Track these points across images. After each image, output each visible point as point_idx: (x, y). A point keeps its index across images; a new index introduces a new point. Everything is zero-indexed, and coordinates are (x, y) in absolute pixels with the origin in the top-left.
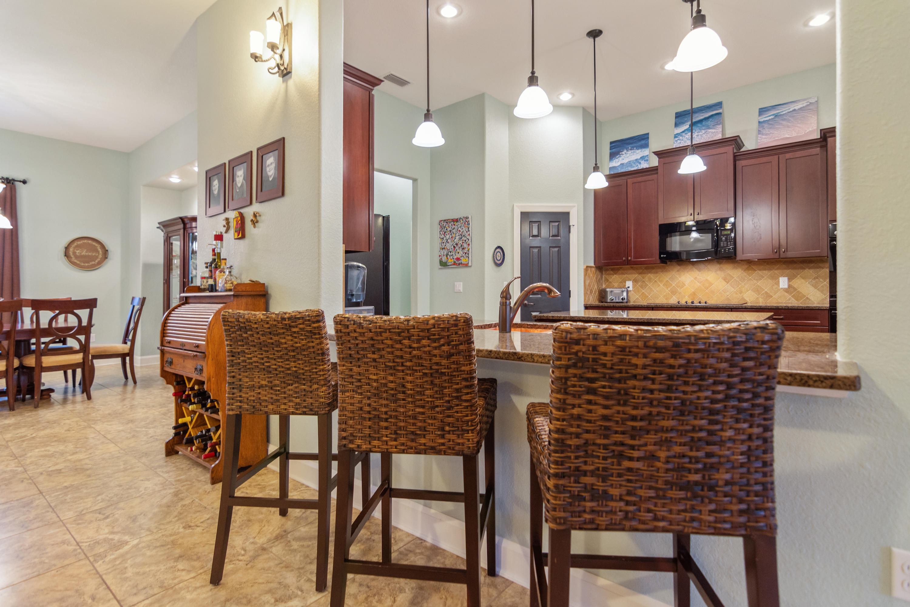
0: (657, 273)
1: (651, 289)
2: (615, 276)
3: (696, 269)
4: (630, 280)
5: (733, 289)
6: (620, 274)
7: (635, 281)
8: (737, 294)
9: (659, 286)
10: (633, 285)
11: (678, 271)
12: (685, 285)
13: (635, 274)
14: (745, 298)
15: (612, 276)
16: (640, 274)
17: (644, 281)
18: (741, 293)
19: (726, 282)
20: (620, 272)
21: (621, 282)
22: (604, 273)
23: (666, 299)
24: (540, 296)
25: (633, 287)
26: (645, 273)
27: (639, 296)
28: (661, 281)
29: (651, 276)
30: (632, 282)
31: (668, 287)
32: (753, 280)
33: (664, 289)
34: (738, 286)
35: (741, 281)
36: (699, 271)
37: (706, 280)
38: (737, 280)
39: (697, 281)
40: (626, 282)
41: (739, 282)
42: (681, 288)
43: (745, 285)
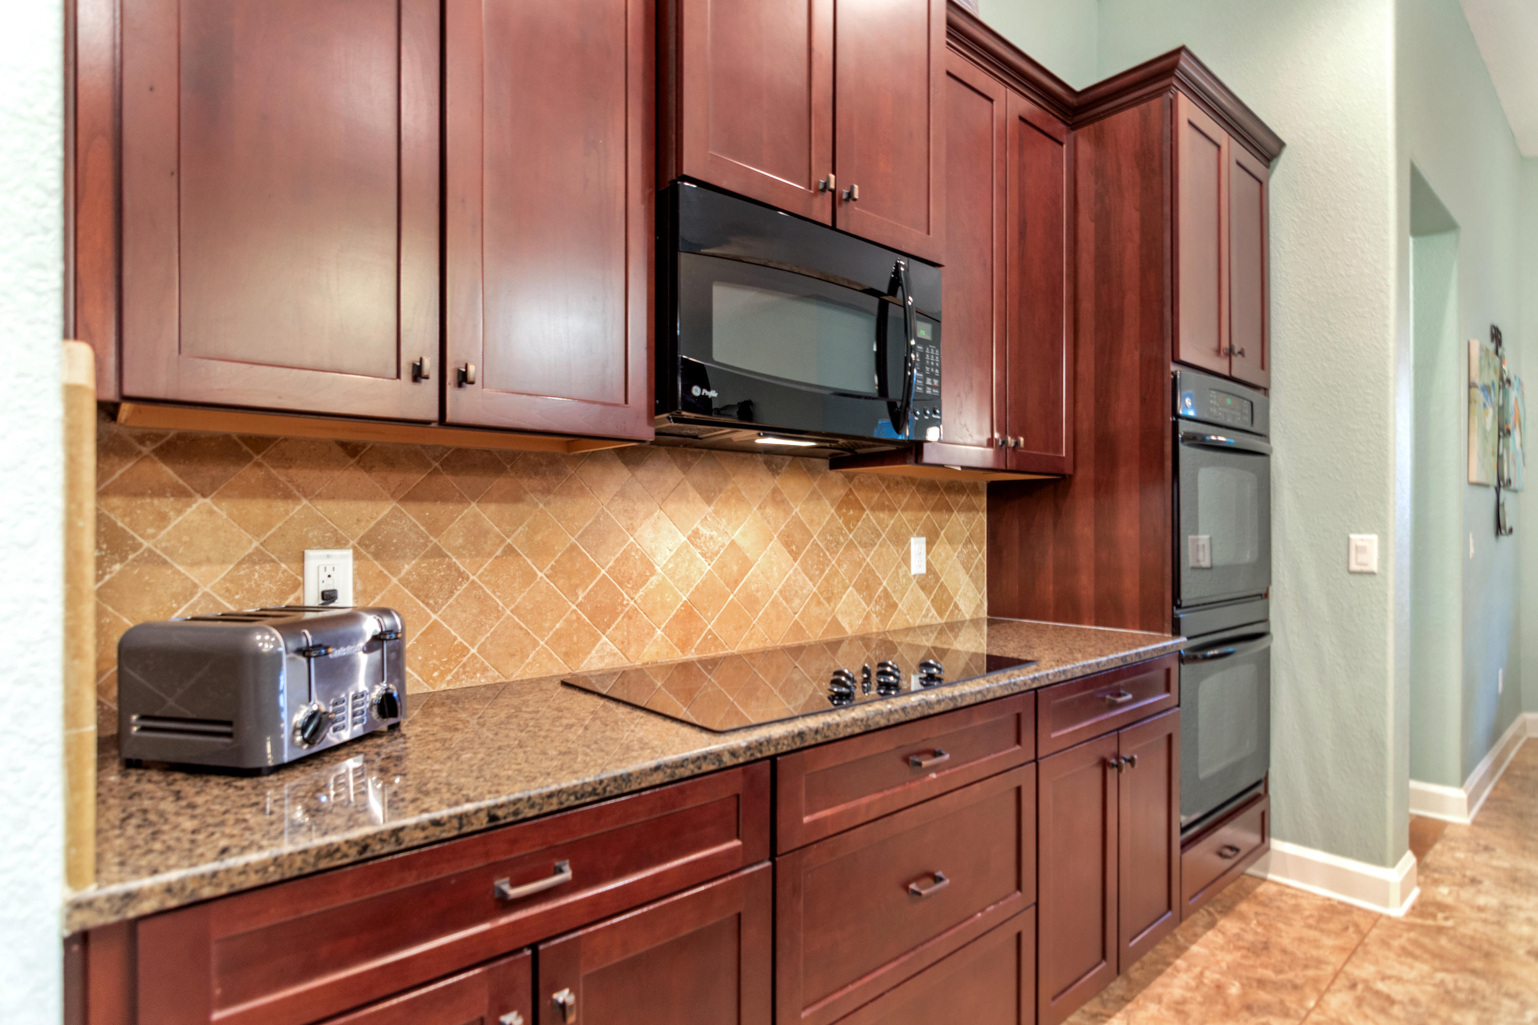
0: (517, 498)
1: (483, 600)
2: (201, 503)
3: (698, 488)
4: (339, 543)
6: (249, 493)
7: (375, 550)
8: (819, 603)
9: (530, 576)
10: (358, 574)
12: (653, 572)
15: (165, 504)
16: (411, 497)
17: (437, 553)
18: (829, 600)
19: (791, 552)
21: (257, 558)
23: (566, 654)
25: (364, 594)
26: (441, 497)
28: (540, 551)
30: (357, 556)
31: (575, 581)
32: (858, 546)
33: (559, 597)
34: (822, 571)
35: (828, 550)
36: (709, 501)
37: (733, 543)
38: (820, 544)
39: (700, 548)
40: (308, 553)
41: (824, 554)
42: (636, 588)
43: (839, 565)
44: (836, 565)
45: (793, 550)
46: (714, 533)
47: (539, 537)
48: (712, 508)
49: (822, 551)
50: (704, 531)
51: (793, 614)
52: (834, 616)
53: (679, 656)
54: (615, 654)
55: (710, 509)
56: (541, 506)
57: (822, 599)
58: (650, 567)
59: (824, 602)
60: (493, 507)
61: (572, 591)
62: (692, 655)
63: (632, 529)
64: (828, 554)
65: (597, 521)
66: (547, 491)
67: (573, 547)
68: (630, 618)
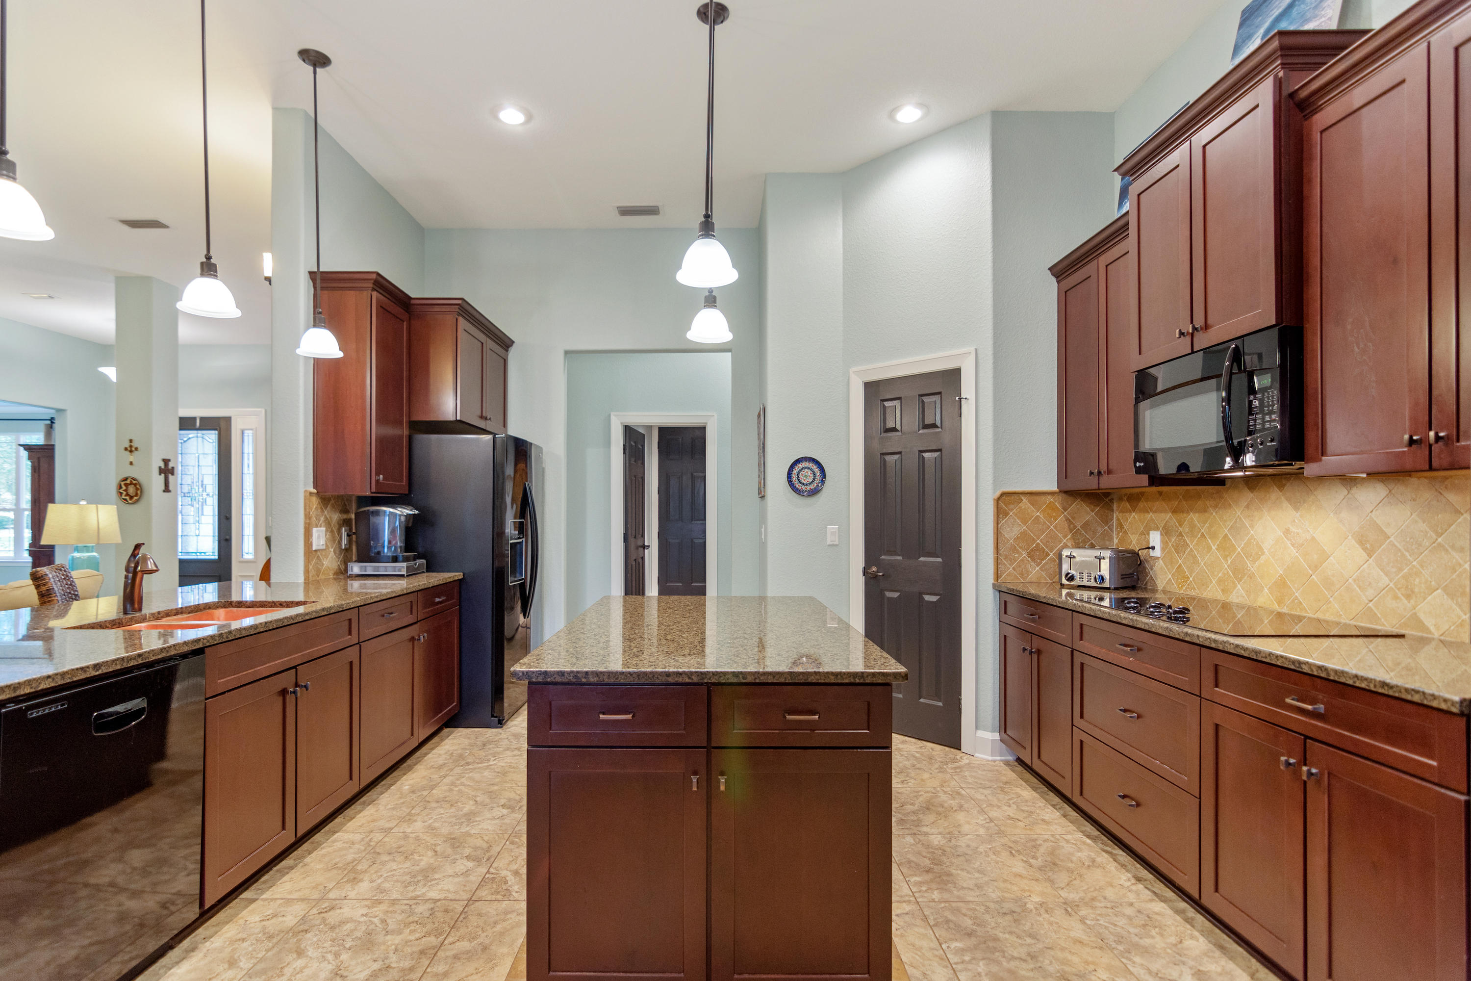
0: (1204, 510)
1: (1194, 557)
3: (1289, 500)
4: (1157, 529)
5: (1385, 580)
6: (1140, 511)
7: (1166, 532)
8: (1396, 597)
9: (1209, 548)
10: (1162, 541)
11: (1247, 507)
12: (1263, 553)
13: (1165, 511)
14: (1422, 616)
15: (1127, 515)
16: (1175, 511)
17: (1181, 535)
18: (1408, 597)
19: (1365, 549)
20: (1141, 505)
21: (1142, 534)
22: (1115, 506)
23: (1223, 590)
24: (900, 558)
25: (1163, 549)
26: (1183, 511)
27: (1173, 575)
28: (1214, 536)
29: (1194, 517)
30: (1162, 534)
31: (1227, 553)
32: (1450, 550)
33: (1220, 560)
34: (1401, 570)
35: (1408, 551)
36: (1297, 509)
37: (1313, 538)
38: (1398, 545)
39: (1291, 540)
40: (1151, 532)
41: (1403, 555)
42: (1254, 561)
43: (1422, 566)
44: (1418, 566)
45: (1367, 548)
46: (1300, 531)
47: (1213, 529)
48: (1299, 513)
49: (1400, 550)
50: (1293, 529)
51: (1367, 601)
52: (1415, 614)
53: (1276, 607)
54: (1243, 597)
55: (1298, 515)
56: (1214, 514)
57: (1400, 595)
58: (1261, 548)
59: (1403, 598)
60: (1197, 515)
61: (1225, 558)
62: (1284, 610)
63: (1252, 526)
64: (1407, 554)
65: (1235, 522)
66: (1216, 506)
67: (1226, 535)
68: (1251, 578)
